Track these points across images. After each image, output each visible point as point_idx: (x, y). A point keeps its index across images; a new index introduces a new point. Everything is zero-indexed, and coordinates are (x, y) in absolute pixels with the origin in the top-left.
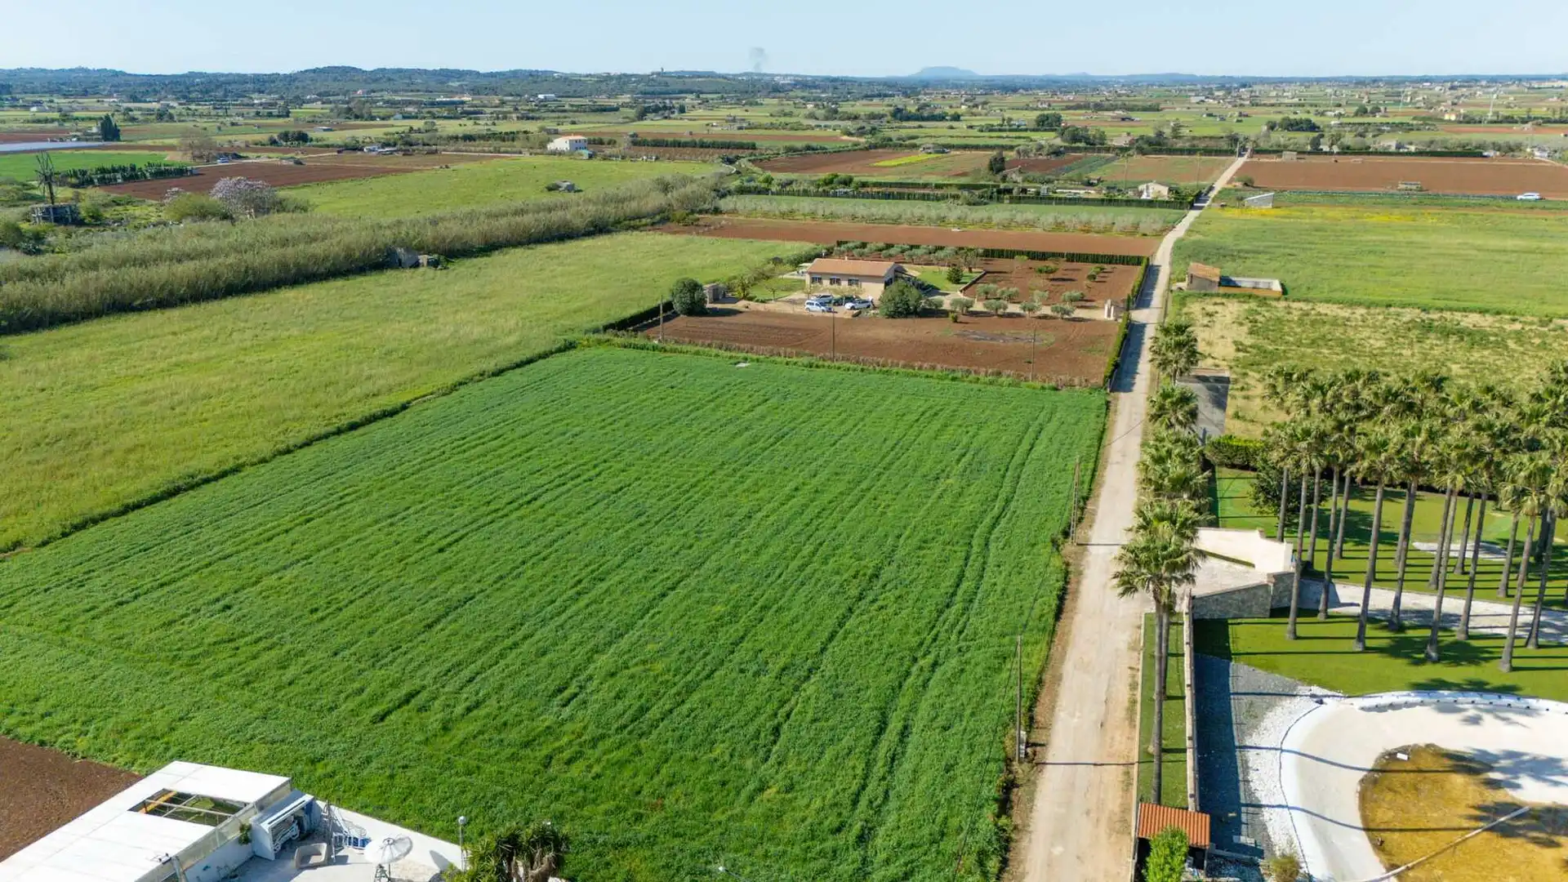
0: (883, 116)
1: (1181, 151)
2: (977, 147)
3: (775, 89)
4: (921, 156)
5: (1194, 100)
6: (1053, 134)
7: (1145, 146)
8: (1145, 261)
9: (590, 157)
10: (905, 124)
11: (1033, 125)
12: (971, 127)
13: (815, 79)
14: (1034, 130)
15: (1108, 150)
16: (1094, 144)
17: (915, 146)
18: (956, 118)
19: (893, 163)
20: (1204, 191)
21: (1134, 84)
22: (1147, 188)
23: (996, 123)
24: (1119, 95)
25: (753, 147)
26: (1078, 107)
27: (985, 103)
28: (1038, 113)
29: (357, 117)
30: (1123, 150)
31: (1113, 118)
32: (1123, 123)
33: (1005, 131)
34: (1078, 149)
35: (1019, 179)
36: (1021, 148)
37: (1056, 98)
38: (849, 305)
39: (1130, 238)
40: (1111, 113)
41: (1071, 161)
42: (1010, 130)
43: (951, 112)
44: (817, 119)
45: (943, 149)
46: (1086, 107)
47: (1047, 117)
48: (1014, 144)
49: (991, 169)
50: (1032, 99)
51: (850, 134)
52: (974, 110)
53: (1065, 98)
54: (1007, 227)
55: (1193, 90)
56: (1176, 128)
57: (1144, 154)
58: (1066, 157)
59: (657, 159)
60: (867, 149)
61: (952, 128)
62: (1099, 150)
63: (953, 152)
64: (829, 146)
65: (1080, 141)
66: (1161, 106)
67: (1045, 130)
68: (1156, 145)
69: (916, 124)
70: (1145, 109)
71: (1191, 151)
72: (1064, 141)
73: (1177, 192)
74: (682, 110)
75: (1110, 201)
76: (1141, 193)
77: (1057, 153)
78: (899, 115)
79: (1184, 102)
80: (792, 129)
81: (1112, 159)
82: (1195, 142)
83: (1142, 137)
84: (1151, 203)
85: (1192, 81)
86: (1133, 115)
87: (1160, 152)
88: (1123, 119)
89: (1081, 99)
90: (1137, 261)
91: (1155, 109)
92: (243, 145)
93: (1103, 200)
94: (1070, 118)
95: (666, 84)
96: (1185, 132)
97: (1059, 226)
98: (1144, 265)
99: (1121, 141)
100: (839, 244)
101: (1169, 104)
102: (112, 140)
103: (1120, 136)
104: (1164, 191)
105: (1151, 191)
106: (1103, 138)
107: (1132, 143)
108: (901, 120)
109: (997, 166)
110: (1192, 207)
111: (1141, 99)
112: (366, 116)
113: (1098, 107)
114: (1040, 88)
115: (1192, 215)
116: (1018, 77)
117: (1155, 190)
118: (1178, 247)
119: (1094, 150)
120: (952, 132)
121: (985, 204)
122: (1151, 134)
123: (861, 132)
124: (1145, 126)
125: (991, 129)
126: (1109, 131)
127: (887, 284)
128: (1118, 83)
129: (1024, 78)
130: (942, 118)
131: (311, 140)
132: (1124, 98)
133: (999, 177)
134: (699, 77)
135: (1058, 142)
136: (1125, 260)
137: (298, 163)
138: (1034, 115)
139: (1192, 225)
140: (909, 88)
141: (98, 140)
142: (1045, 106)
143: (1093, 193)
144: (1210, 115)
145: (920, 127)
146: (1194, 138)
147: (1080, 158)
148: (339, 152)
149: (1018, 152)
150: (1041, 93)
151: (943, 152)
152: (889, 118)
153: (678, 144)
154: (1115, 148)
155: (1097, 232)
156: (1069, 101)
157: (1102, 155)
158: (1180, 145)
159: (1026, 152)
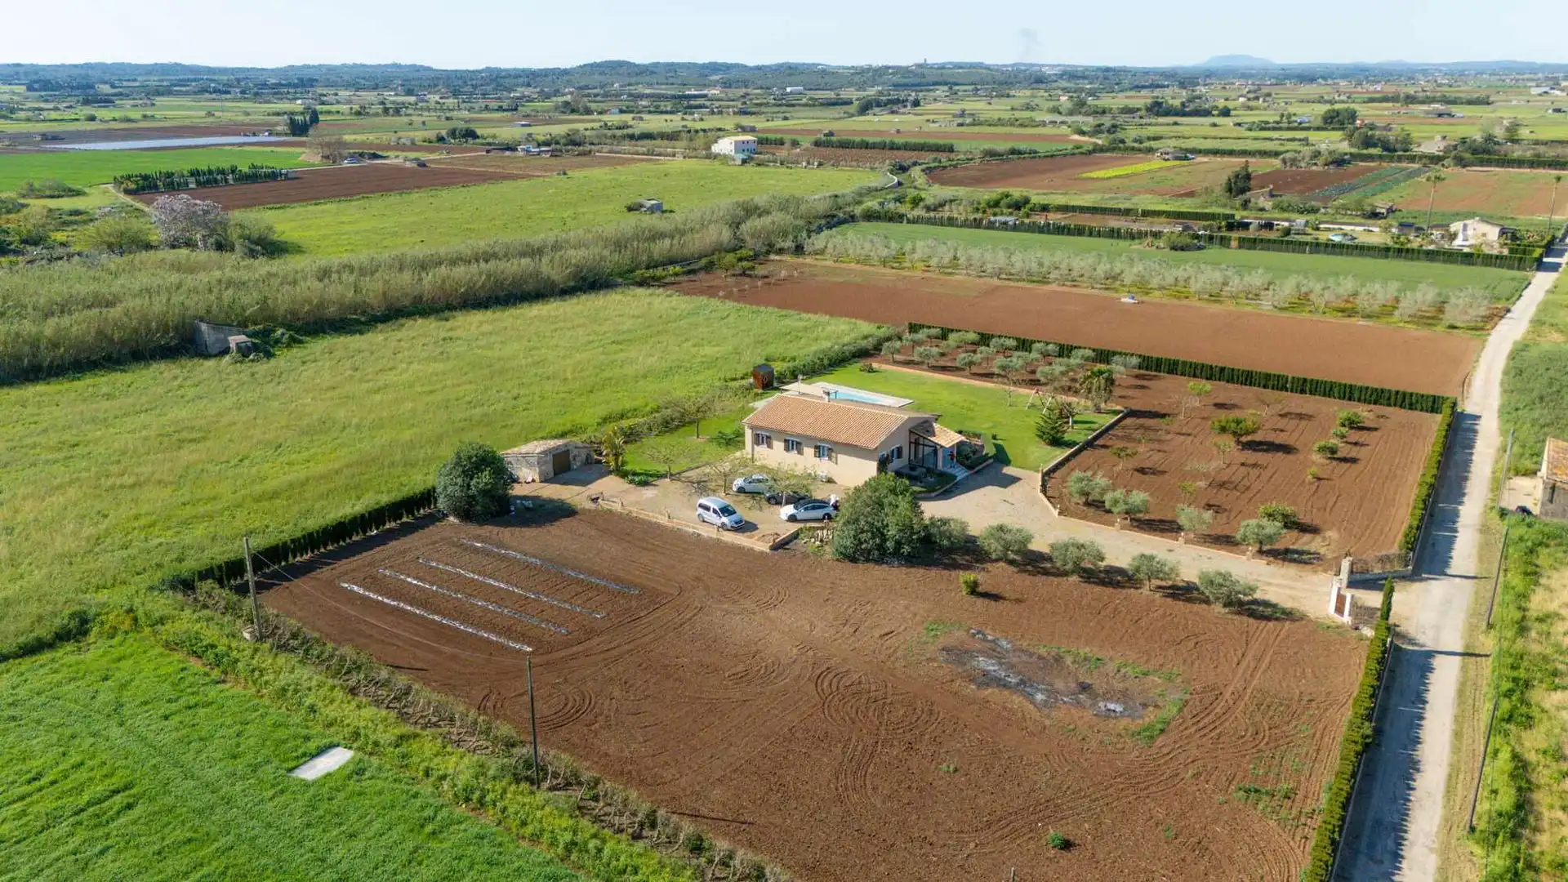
0: (1138, 110)
1: (1519, 163)
2: (1231, 153)
3: (1037, 79)
4: (1155, 163)
5: (1535, 91)
6: (1338, 135)
7: (1467, 155)
8: (1448, 404)
9: (744, 162)
10: (1161, 120)
11: (1319, 122)
12: (1239, 124)
13: (1087, 69)
14: (1318, 129)
15: (1412, 159)
16: (1395, 149)
17: (1150, 150)
18: (1226, 113)
19: (1111, 173)
20: (1559, 234)
21: (1459, 74)
22: (1465, 226)
23: (1272, 118)
24: (1440, 85)
25: (951, 149)
26: (1385, 99)
27: (1269, 95)
28: (1328, 107)
29: (573, 111)
30: (1435, 159)
31: (1427, 112)
32: (1440, 120)
33: (1280, 129)
34: (1370, 158)
35: (1268, 205)
36: (1288, 155)
37: (1359, 89)
38: (788, 510)
39: (1424, 332)
40: (1425, 107)
41: (1356, 175)
42: (1289, 129)
43: (1221, 103)
44: (1060, 113)
45: (1184, 155)
46: (1394, 99)
47: (1338, 113)
48: (1282, 149)
49: (1230, 190)
50: (1329, 89)
51: (1082, 133)
52: (1252, 103)
53: (1372, 88)
54: (1215, 297)
55: (1532, 80)
56: (1513, 128)
57: (1464, 166)
58: (1351, 168)
59: (820, 165)
60: (1090, 152)
61: (1215, 125)
62: (1400, 159)
63: (1200, 159)
64: (1042, 148)
65: (1375, 146)
66: (1491, 99)
67: (1333, 129)
68: (1483, 153)
69: (1170, 119)
70: (1470, 102)
71: (1536, 163)
72: (1352, 146)
73: (1514, 238)
74: (916, 103)
75: (1400, 251)
76: (1453, 236)
77: (1339, 162)
78: (1157, 109)
79: (1521, 94)
80: (1021, 125)
81: (1417, 173)
82: (1542, 149)
83: (1463, 141)
84: (1468, 258)
85: (1533, 69)
86: (1454, 109)
87: (1489, 163)
88: (1440, 115)
89: (1390, 89)
90: (1433, 404)
91: (1485, 102)
92: (408, 143)
93: (1388, 249)
94: (1367, 113)
95: (923, 76)
96: (1524, 133)
97: (1302, 300)
98: (1447, 410)
99: (1434, 147)
100: (913, 328)
101: (1502, 97)
102: (300, 135)
103: (1432, 138)
104: (1493, 233)
105: (1470, 232)
106: (1406, 143)
107: (1447, 150)
108: (1158, 114)
109: (1240, 185)
110: (1541, 266)
111: (1465, 90)
112: (581, 109)
113: (1410, 99)
114: (1344, 77)
115: (1542, 282)
116: (1319, 65)
117: (1477, 234)
118: (1519, 368)
119: (1391, 160)
120: (1214, 132)
121: (1200, 248)
122: (1478, 137)
123: (1098, 130)
124: (1471, 125)
125: (1264, 127)
126: (1416, 132)
127: (883, 464)
128: (1440, 71)
129: (1326, 66)
130: (1207, 113)
131: (478, 137)
132: (1446, 89)
133: (1238, 201)
134: (961, 68)
135: (1345, 147)
136: (1406, 401)
137: (422, 165)
138: (1323, 108)
139: (1545, 307)
140: (1186, 79)
141: (286, 135)
142: (1343, 98)
143: (1375, 234)
144: (1558, 110)
145: (1176, 124)
146: (1537, 143)
147: (1371, 170)
148: (488, 151)
149: (1284, 161)
150: (1343, 83)
151: (1186, 158)
152: (1143, 113)
153: (866, 146)
154: (1423, 157)
155: (1369, 317)
156: (1376, 92)
157: (1404, 165)
158: (1517, 152)
159: (1294, 161)
